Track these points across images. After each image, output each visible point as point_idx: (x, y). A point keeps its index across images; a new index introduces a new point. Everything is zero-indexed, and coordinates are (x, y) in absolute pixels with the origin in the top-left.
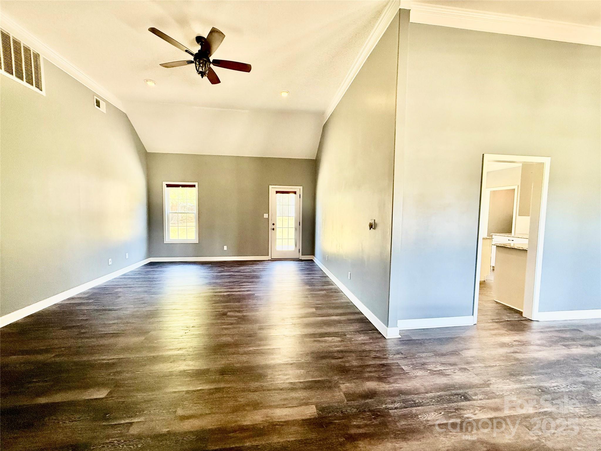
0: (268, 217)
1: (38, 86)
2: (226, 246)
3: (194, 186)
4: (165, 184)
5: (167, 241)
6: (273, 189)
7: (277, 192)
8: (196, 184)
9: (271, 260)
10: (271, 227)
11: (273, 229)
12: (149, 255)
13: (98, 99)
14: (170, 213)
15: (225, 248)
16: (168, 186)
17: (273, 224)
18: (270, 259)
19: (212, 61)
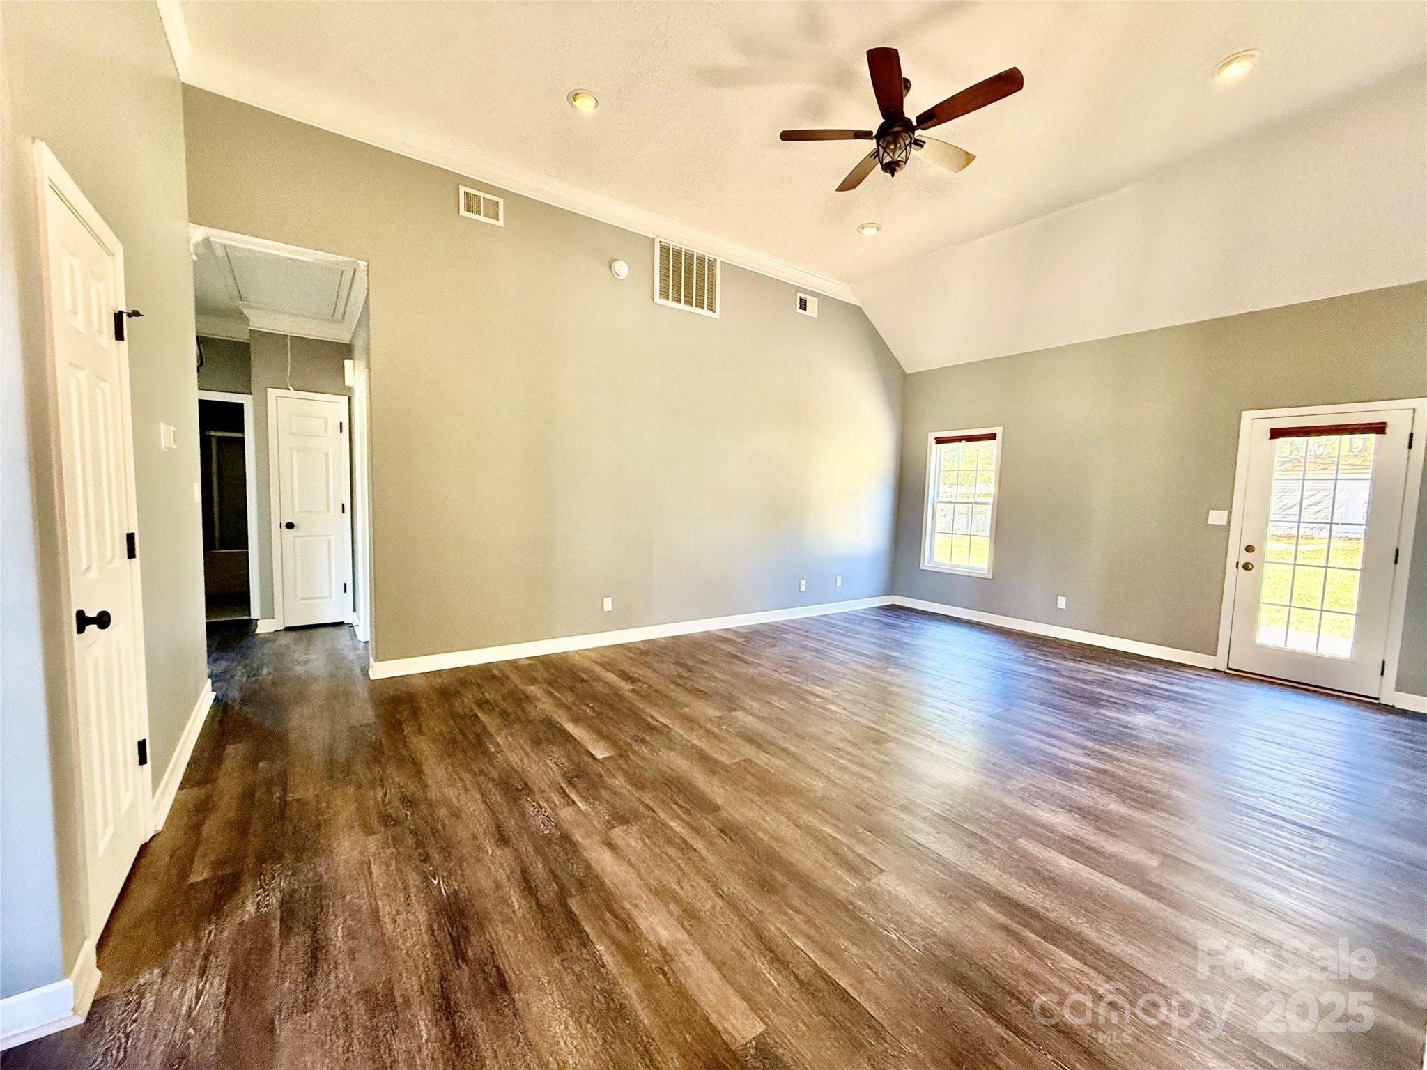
0: (1225, 523)
1: (711, 308)
2: (1064, 599)
3: (992, 437)
4: (933, 436)
5: (925, 564)
6: (1254, 425)
7: (1276, 433)
8: (998, 431)
9: (1224, 672)
10: (1235, 554)
11: (1246, 567)
12: (891, 589)
13: (804, 296)
14: (940, 502)
15: (1062, 602)
16: (940, 441)
17: (1249, 549)
18: (1223, 668)
19: (915, 123)
